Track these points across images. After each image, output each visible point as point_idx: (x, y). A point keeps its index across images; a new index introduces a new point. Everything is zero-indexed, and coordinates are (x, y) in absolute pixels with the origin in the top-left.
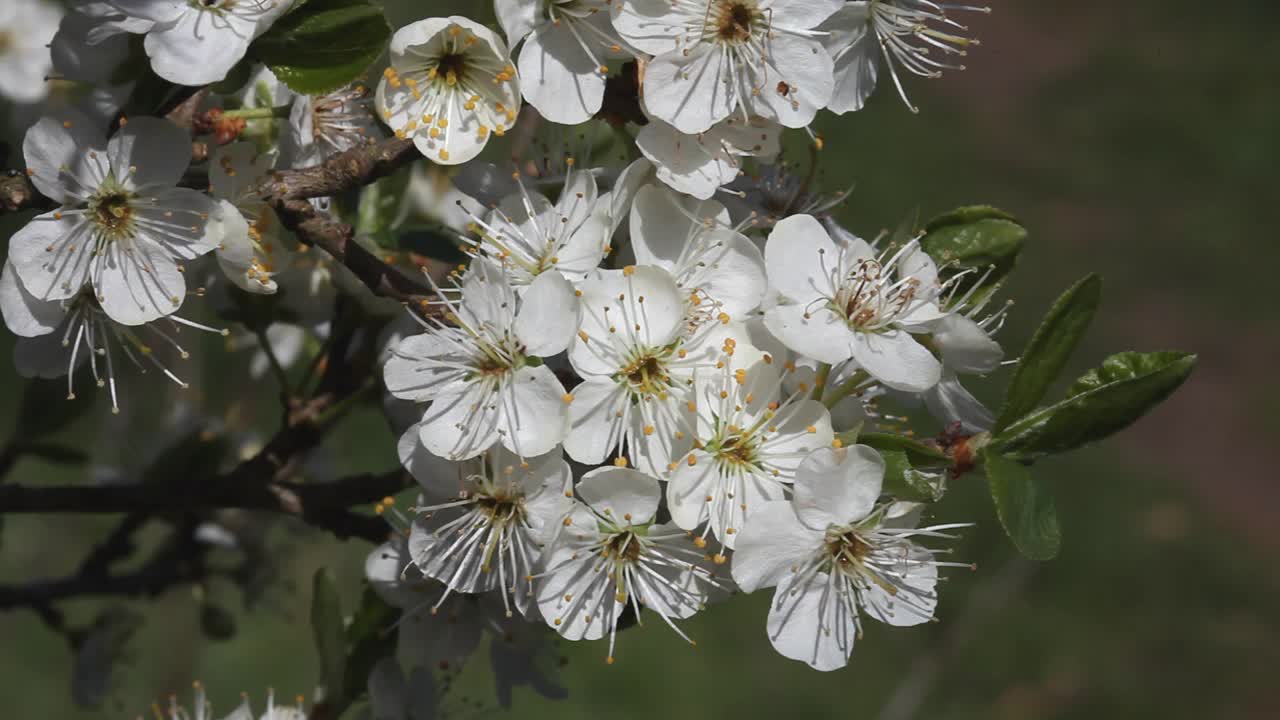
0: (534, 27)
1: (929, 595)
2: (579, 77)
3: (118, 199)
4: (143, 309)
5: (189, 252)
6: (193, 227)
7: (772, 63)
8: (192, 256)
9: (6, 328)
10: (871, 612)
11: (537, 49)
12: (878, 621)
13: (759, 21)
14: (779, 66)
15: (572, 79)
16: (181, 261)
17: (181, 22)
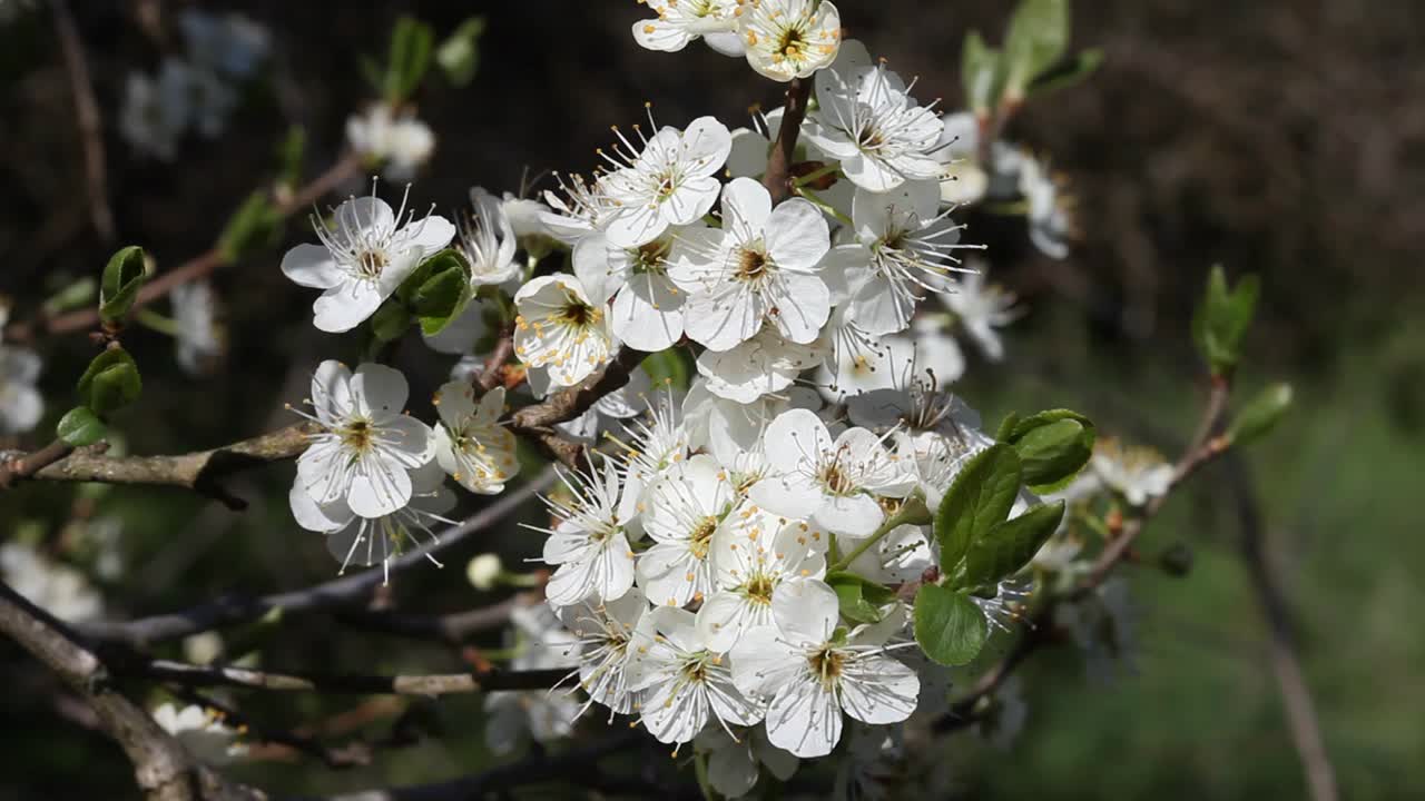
0: (626, 280)
1: (913, 701)
2: (665, 313)
3: (360, 426)
4: (384, 506)
5: (416, 461)
6: (417, 445)
7: (787, 295)
8: (417, 466)
9: (300, 527)
10: (851, 712)
11: (632, 294)
12: (856, 720)
13: (769, 263)
14: (792, 296)
15: (660, 318)
16: (411, 471)
17: (344, 288)
